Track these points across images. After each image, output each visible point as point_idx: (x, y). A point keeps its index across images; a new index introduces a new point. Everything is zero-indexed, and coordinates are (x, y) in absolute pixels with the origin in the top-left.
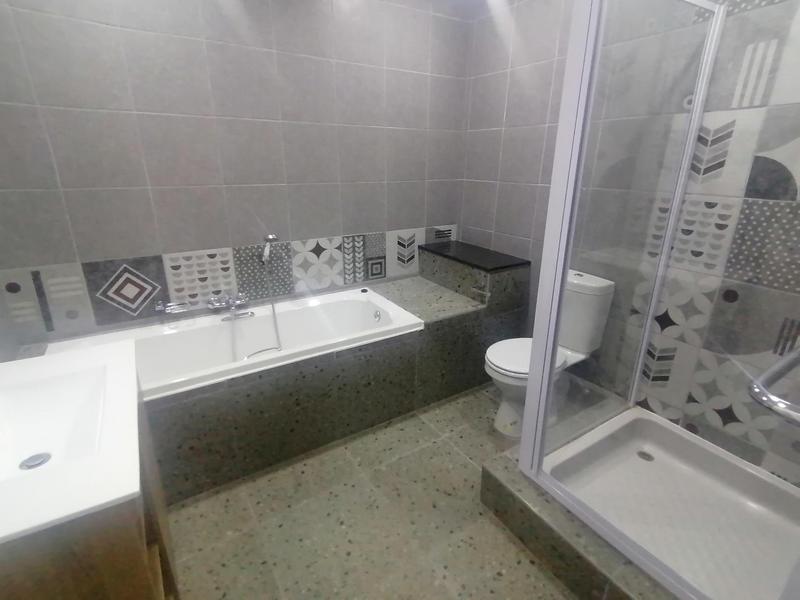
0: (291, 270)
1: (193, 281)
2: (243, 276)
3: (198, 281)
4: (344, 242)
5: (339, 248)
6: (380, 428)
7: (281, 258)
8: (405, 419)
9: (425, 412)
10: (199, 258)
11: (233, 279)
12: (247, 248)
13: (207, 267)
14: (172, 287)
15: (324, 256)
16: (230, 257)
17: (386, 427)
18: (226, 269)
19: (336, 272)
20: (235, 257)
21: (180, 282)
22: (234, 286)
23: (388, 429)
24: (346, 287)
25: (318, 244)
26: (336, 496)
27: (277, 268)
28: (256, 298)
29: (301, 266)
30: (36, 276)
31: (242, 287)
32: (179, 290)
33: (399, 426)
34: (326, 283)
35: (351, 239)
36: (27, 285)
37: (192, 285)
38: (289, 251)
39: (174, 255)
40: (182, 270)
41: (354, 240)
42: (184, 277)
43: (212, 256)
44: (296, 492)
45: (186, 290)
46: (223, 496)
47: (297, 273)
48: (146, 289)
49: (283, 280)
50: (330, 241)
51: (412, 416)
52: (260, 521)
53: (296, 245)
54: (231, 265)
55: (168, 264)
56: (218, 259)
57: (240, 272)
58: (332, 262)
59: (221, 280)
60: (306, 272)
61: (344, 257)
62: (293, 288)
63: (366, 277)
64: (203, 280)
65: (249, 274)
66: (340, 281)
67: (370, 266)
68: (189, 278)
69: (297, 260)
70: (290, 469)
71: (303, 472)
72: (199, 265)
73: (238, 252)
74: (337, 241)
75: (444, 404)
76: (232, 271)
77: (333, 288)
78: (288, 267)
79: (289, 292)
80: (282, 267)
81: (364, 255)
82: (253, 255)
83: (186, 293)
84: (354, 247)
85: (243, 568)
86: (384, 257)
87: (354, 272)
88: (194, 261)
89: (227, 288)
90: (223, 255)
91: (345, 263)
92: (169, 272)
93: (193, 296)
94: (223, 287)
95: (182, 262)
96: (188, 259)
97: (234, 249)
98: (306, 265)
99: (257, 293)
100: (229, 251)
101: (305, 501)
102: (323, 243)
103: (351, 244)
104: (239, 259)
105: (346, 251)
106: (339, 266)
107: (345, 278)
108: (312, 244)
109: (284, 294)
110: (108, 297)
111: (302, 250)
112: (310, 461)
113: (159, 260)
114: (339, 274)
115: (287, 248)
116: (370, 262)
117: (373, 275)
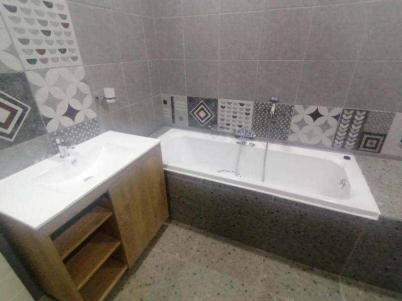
0: (289, 124)
1: (229, 116)
2: (256, 120)
3: (232, 117)
4: (343, 113)
5: (336, 117)
6: (298, 267)
7: (284, 115)
8: (326, 276)
9: (349, 283)
10: (235, 104)
11: (250, 121)
12: (263, 104)
13: (238, 110)
14: (219, 117)
15: (320, 121)
16: (252, 108)
17: (304, 270)
18: (247, 114)
19: (328, 135)
20: (254, 108)
21: (223, 116)
22: (250, 125)
23: (305, 273)
24: (333, 148)
25: (317, 110)
26: (232, 287)
27: (279, 121)
28: (261, 136)
29: (297, 124)
30: (172, 98)
31: (254, 127)
32: (222, 120)
33: (316, 277)
34: (314, 141)
35: (352, 112)
36: (169, 102)
37: (229, 118)
38: (291, 111)
39: (223, 100)
40: (226, 109)
41: (355, 114)
42: (225, 113)
43: (242, 105)
44: (217, 262)
45: (225, 121)
46: (191, 233)
47: (293, 127)
48: (208, 115)
49: (281, 130)
50: (330, 110)
51: (334, 279)
52: (191, 262)
53: (298, 108)
54: (251, 112)
55: (220, 104)
56: (244, 107)
57: (255, 118)
58: (326, 126)
59: (244, 120)
60: (301, 129)
61: (339, 126)
62: (287, 137)
63: (357, 147)
64: (235, 117)
65: (260, 120)
66: (328, 143)
67: (364, 139)
68: (228, 114)
69: (295, 119)
70: (226, 245)
71: (229, 253)
72: (234, 108)
73: (257, 105)
74: (337, 111)
75: (372, 290)
76: (251, 116)
77: (320, 146)
78: (287, 122)
79: (284, 139)
80: (283, 121)
81: (362, 128)
82: (266, 109)
83: (225, 122)
84: (352, 119)
85: (166, 279)
86: (385, 136)
87: (345, 140)
88: (232, 105)
89: (245, 125)
90: (248, 105)
91: (338, 130)
92: (219, 108)
93: (228, 125)
94: (243, 124)
95: (226, 105)
96: (230, 103)
97: (255, 103)
98: (302, 124)
99: (263, 134)
100: (252, 103)
101: (216, 272)
102: (322, 110)
103: (350, 117)
104: (256, 109)
105: (343, 121)
106: (332, 132)
107: (334, 142)
108: (312, 109)
109: (280, 139)
110: (194, 115)
111: (302, 113)
112: (238, 250)
113: (216, 101)
114: (330, 138)
115: (291, 109)
116: (366, 136)
117: (365, 147)
